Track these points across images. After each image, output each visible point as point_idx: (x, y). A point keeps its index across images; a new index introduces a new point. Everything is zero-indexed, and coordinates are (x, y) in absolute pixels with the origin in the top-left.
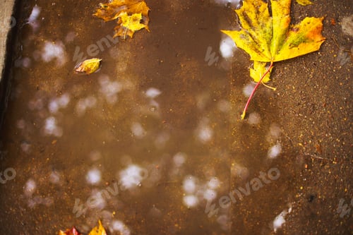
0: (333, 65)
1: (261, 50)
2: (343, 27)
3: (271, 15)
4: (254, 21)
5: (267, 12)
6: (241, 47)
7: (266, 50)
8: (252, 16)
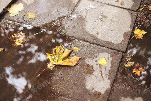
0: (77, 70)
1: (55, 61)
2: (86, 61)
3: (63, 53)
4: (57, 53)
5: (63, 52)
6: (49, 58)
7: (57, 61)
8: (57, 51)
